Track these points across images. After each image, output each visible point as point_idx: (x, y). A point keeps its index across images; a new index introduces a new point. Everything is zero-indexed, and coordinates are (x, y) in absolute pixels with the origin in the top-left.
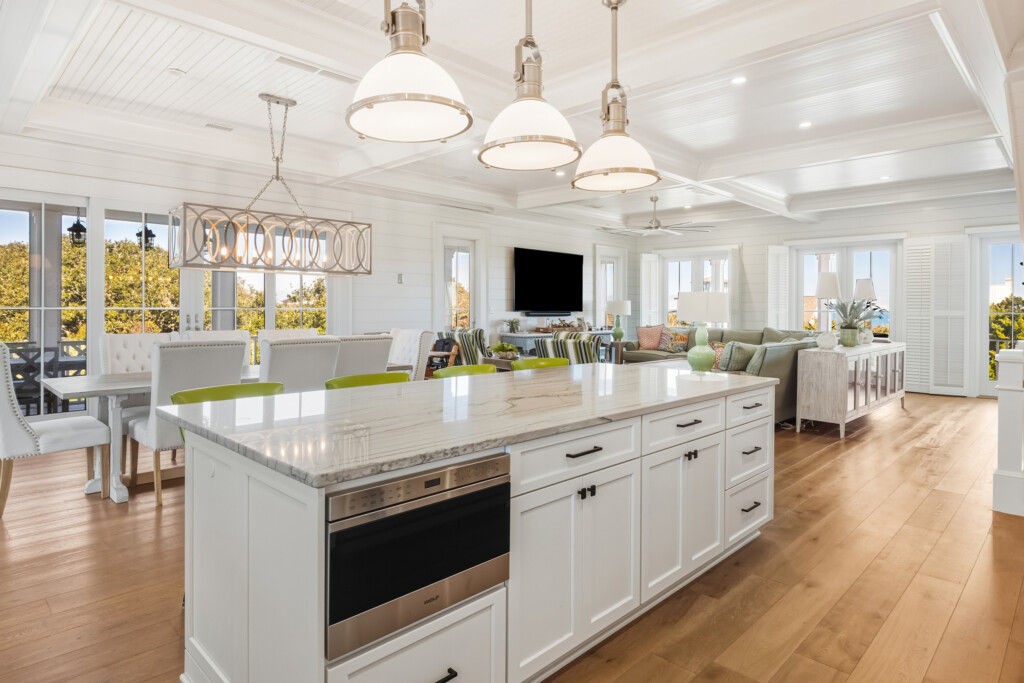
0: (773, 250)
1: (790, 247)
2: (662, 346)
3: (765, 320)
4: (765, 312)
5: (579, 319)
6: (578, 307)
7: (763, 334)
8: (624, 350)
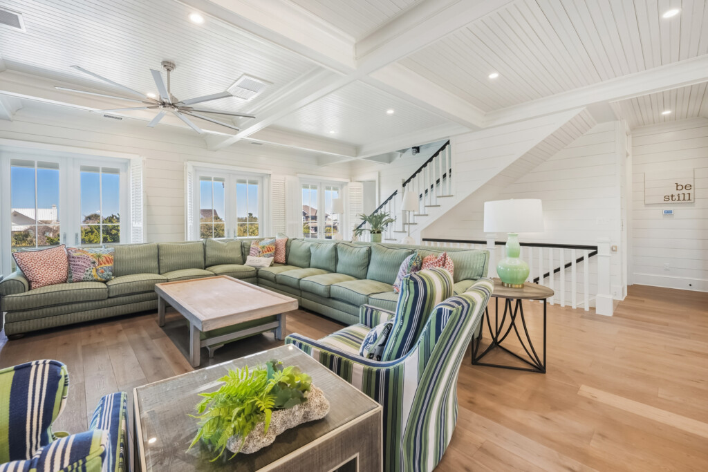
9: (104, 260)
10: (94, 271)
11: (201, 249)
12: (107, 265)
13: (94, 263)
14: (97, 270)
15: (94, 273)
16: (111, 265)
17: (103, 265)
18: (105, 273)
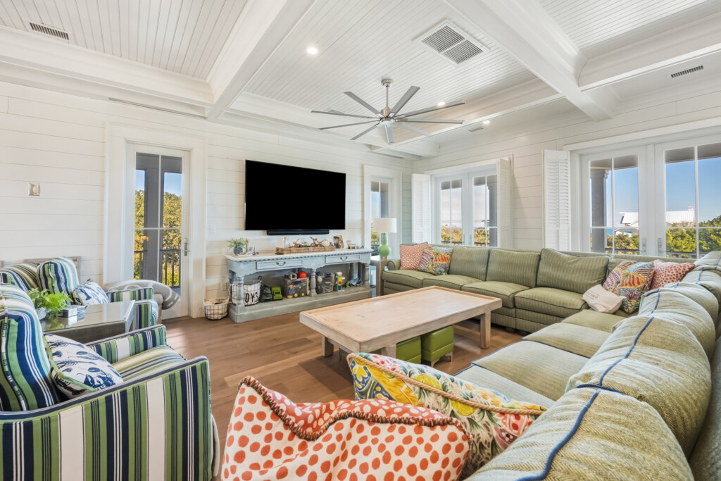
0: (550, 155)
1: (571, 151)
2: (423, 267)
3: (542, 238)
4: (542, 228)
5: (335, 238)
6: (341, 225)
7: (540, 256)
8: (386, 269)
9: (440, 258)
10: (430, 265)
11: (534, 262)
12: (441, 263)
13: (432, 258)
14: (433, 265)
15: (430, 267)
16: (444, 262)
17: (438, 262)
18: (438, 269)
